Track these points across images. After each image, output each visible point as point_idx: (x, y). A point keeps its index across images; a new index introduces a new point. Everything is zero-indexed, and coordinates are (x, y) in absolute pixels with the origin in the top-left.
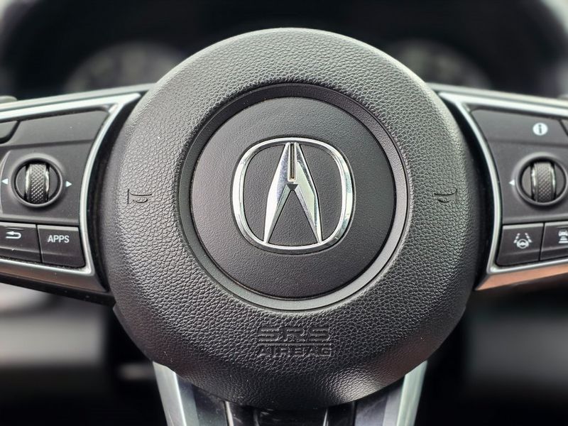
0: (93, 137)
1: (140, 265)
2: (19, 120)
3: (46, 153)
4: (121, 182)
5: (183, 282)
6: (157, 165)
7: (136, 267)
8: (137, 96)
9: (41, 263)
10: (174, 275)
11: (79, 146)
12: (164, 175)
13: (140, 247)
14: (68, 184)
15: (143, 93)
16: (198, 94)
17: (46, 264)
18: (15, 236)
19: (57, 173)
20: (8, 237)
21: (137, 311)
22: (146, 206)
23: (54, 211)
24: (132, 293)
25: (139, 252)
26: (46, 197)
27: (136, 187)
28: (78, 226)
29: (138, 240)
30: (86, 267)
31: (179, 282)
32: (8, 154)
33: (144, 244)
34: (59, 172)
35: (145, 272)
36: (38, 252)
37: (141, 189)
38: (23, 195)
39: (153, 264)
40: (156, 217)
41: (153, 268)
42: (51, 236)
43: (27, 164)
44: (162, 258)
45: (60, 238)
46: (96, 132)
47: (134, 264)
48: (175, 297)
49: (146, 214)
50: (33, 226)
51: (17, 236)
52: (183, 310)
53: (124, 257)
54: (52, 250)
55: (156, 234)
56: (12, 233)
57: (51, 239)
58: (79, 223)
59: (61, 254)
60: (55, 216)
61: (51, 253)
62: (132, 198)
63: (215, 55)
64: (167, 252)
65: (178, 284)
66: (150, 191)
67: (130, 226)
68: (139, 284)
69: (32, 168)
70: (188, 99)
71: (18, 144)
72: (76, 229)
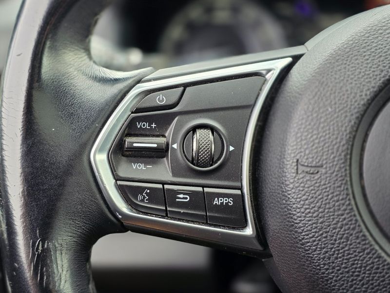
0: (252, 103)
1: (311, 236)
2: (186, 86)
3: (211, 118)
4: (290, 152)
5: (356, 256)
6: (327, 136)
7: (306, 237)
8: (289, 60)
9: (207, 224)
10: (347, 248)
11: (240, 111)
12: (336, 147)
13: (310, 218)
14: (231, 148)
15: (296, 58)
16: (369, 65)
17: (210, 225)
18: (184, 198)
19: (221, 138)
20: (177, 200)
21: (302, 278)
22: (316, 178)
23: (219, 174)
24: (300, 261)
25: (310, 222)
26: (212, 161)
27: (306, 157)
28: (241, 188)
29: (308, 210)
30: (247, 228)
31: (352, 256)
32: (176, 119)
33: (315, 215)
34: (223, 137)
35: (315, 243)
36: (204, 214)
37: (311, 160)
38: (190, 159)
39: (324, 235)
40: (328, 189)
41: (324, 239)
42: (216, 199)
43: (194, 129)
44: (334, 231)
45: (224, 201)
46: (255, 97)
47: (303, 234)
48: (347, 270)
49: (317, 185)
50: (200, 189)
51: (186, 198)
52: (355, 283)
53: (293, 225)
54: (217, 212)
55: (327, 206)
56: (181, 196)
57: (216, 202)
58: (242, 186)
59: (225, 216)
60: (219, 179)
61: (216, 215)
62: (301, 168)
63: (384, 24)
64: (339, 225)
65: (351, 258)
66: (320, 163)
67: (299, 196)
68: (309, 254)
69: (199, 132)
70: (359, 70)
71: (186, 109)
72: (238, 192)
